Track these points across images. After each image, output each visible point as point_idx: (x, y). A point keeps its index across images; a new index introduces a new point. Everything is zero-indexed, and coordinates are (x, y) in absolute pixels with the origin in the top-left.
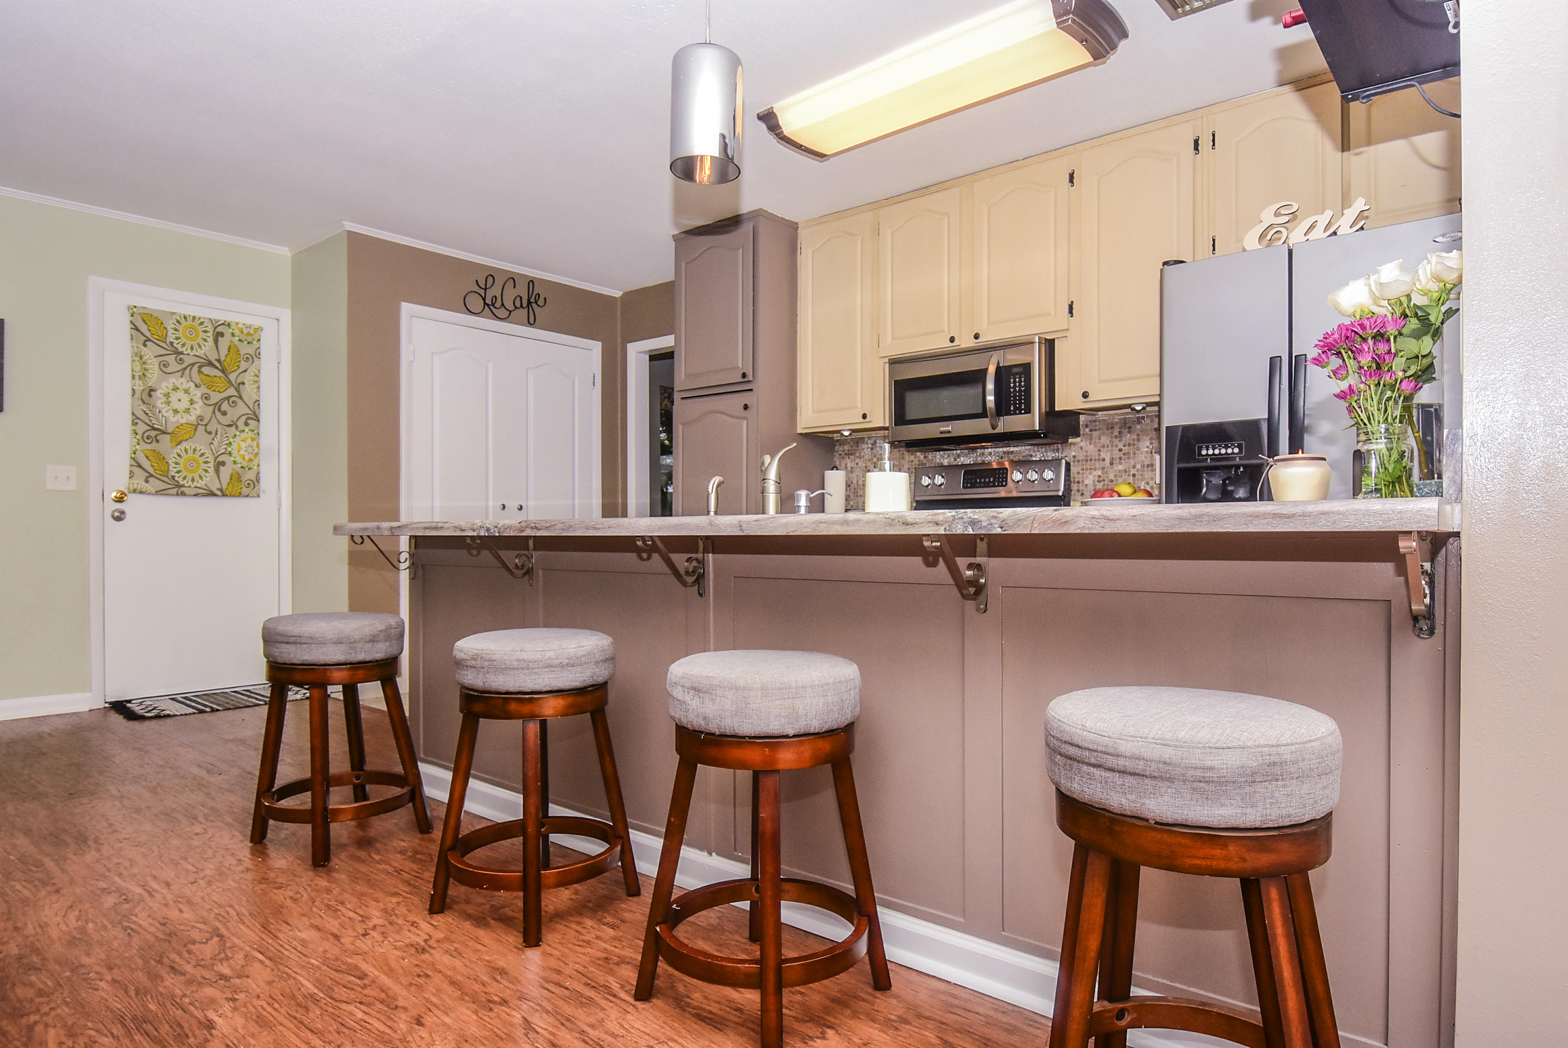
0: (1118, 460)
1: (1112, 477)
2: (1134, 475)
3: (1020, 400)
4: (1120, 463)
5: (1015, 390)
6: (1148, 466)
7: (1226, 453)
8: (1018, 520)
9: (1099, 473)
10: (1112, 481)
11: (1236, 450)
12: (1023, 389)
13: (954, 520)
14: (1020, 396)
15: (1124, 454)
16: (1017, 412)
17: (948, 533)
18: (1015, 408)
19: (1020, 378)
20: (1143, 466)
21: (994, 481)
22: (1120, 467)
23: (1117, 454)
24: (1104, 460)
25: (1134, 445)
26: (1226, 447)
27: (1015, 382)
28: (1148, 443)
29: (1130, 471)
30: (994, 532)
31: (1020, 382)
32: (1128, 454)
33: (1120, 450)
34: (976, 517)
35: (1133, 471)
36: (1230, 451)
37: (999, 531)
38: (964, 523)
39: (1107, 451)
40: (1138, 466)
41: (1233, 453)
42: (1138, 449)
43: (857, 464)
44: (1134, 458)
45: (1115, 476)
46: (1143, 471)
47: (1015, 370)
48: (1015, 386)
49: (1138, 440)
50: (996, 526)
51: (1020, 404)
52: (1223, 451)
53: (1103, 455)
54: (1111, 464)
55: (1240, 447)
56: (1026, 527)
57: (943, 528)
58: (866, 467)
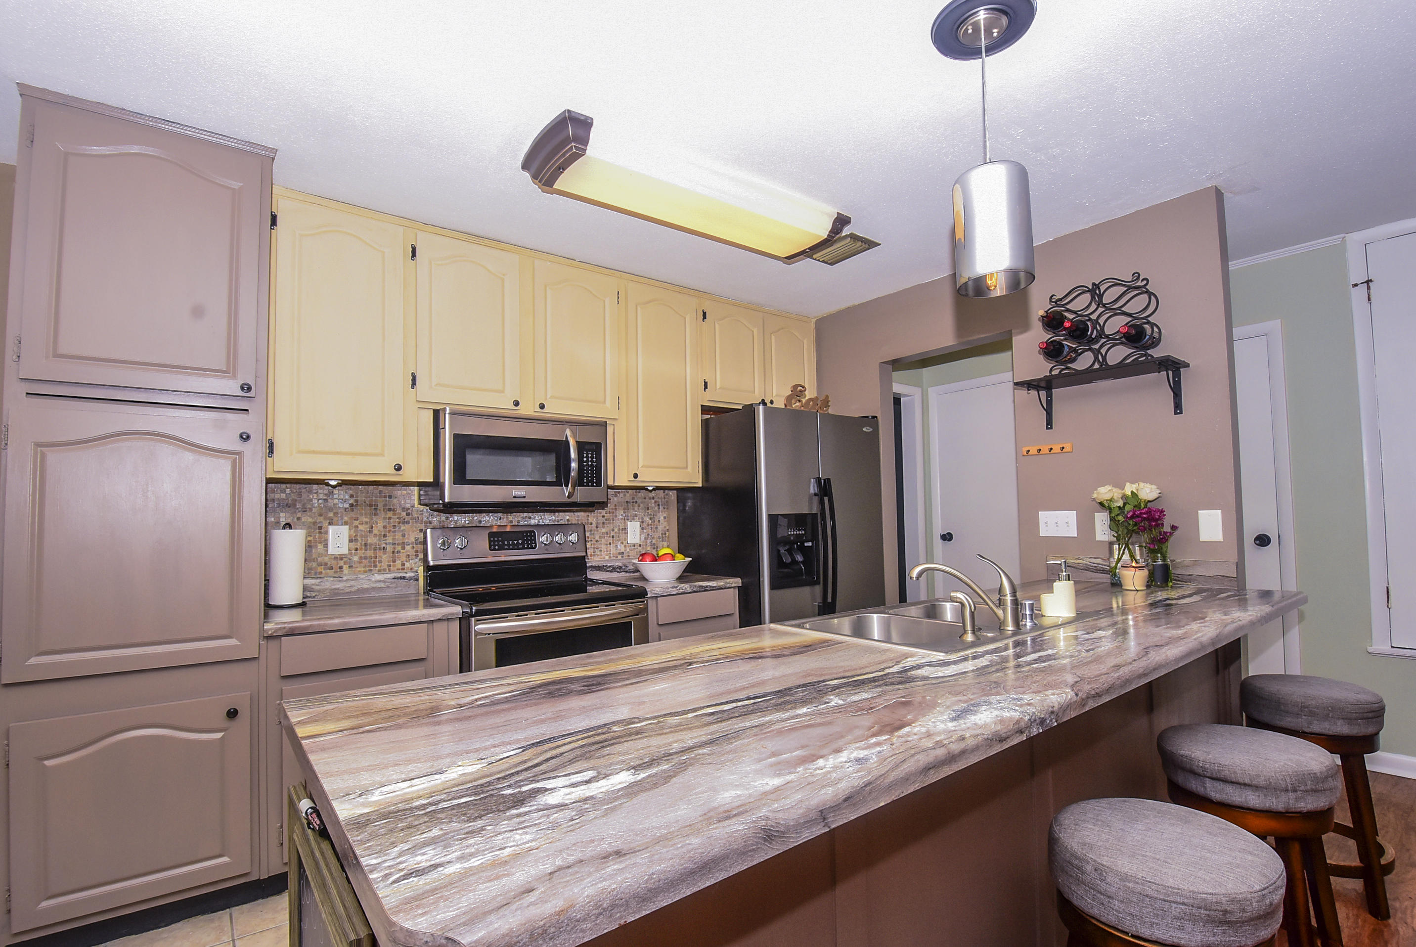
0: (602, 525)
1: (597, 538)
2: (613, 537)
3: (592, 474)
4: (604, 527)
5: (588, 465)
6: (623, 529)
10: (597, 541)
11: (804, 532)
12: (595, 464)
14: (592, 471)
16: (590, 484)
18: (588, 481)
19: (592, 455)
20: (619, 530)
21: (523, 544)
22: (604, 530)
23: (601, 520)
24: (591, 524)
25: (613, 513)
26: (799, 530)
27: (588, 457)
28: (622, 512)
29: (610, 534)
31: (592, 457)
32: (609, 519)
33: (603, 517)
35: (612, 534)
36: (801, 533)
39: (594, 517)
40: (616, 530)
42: (616, 516)
44: (613, 523)
45: (600, 537)
46: (619, 533)
47: (587, 447)
48: (588, 461)
49: (616, 509)
51: (592, 477)
52: (798, 532)
53: (590, 521)
54: (597, 527)
58: (314, 524)
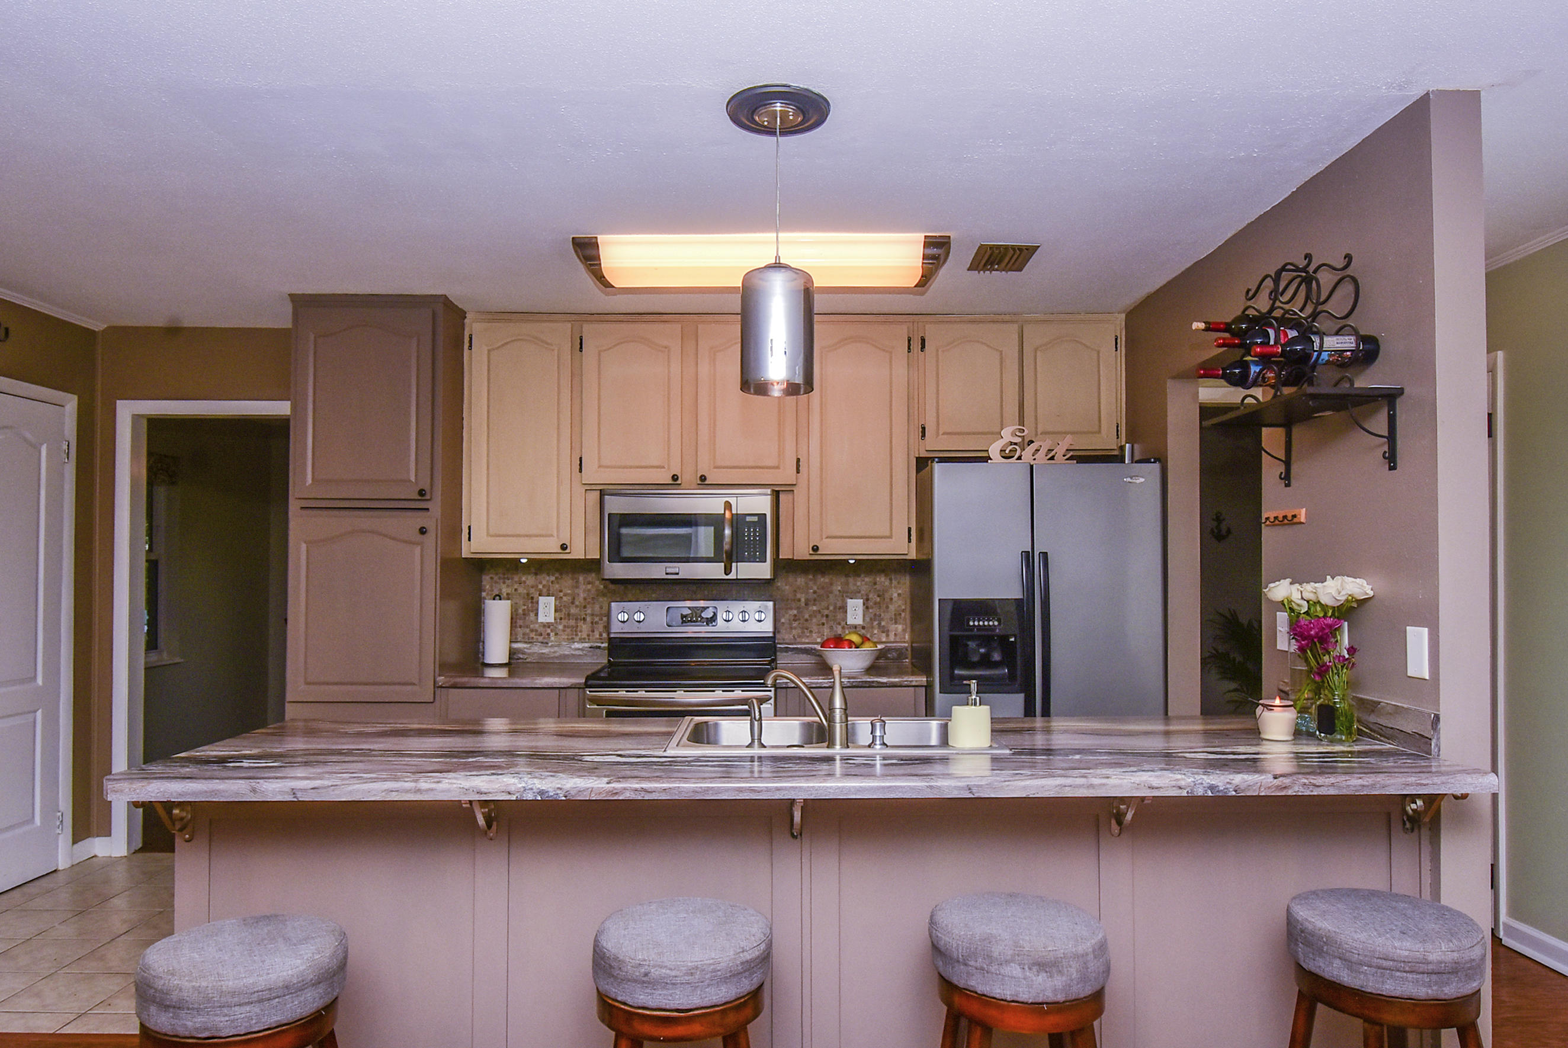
0: (813, 602)
1: (807, 616)
2: (827, 616)
3: (755, 548)
4: (815, 605)
5: (749, 539)
6: (840, 608)
7: (989, 625)
8: (1249, 786)
9: (795, 612)
10: (807, 620)
11: (996, 623)
12: (758, 538)
13: (1195, 785)
14: (755, 545)
15: (818, 596)
16: (752, 559)
17: (1190, 795)
18: (750, 556)
19: (755, 528)
20: (835, 608)
22: (815, 608)
23: (811, 596)
24: (799, 600)
25: (828, 588)
26: (989, 620)
27: (749, 531)
28: (840, 587)
29: (823, 612)
30: (1230, 794)
31: (755, 531)
32: (822, 596)
33: (815, 593)
34: (1213, 783)
35: (826, 612)
36: (991, 623)
37: (1234, 793)
38: (1204, 787)
40: (831, 608)
41: (994, 625)
42: (831, 592)
43: (516, 590)
44: (828, 600)
45: (810, 616)
46: (835, 612)
47: (748, 519)
48: (749, 535)
49: (832, 584)
50: (1231, 790)
51: (755, 552)
52: (986, 623)
53: (799, 596)
54: (806, 604)
55: (999, 621)
56: (1255, 791)
57: (1186, 791)
58: (528, 594)
